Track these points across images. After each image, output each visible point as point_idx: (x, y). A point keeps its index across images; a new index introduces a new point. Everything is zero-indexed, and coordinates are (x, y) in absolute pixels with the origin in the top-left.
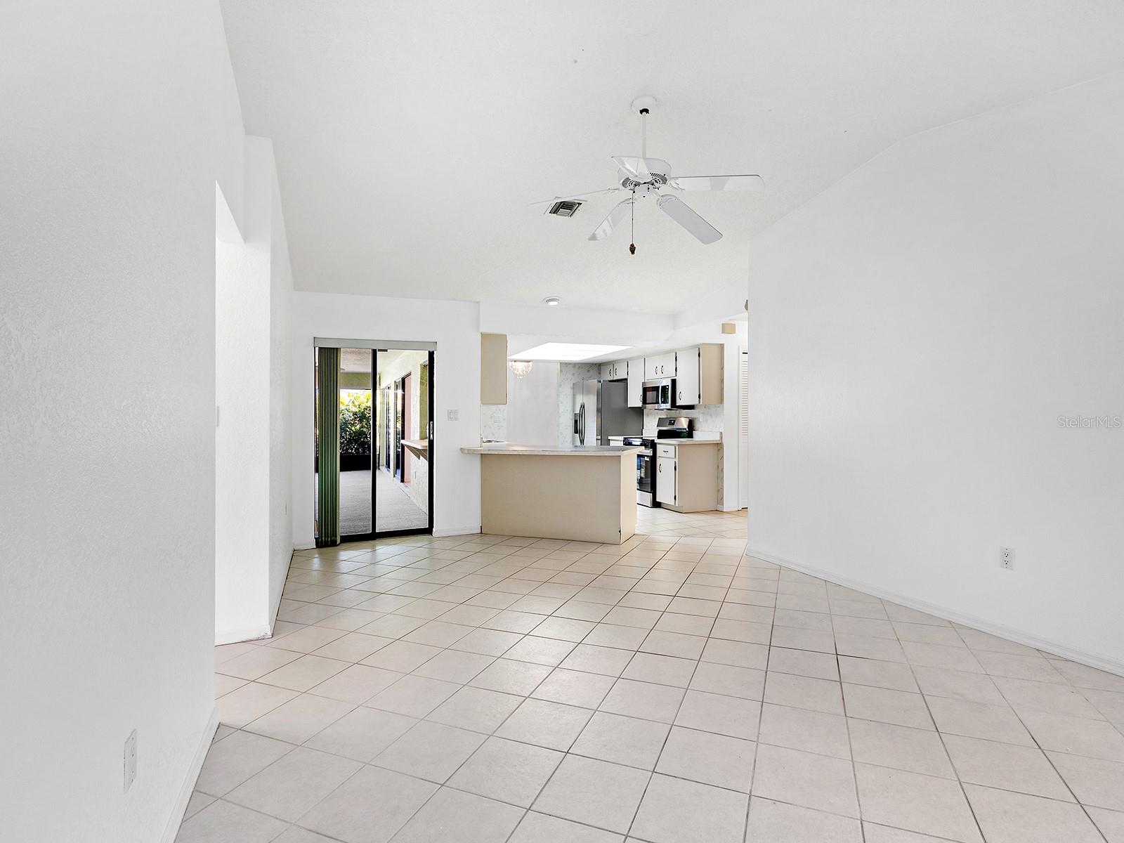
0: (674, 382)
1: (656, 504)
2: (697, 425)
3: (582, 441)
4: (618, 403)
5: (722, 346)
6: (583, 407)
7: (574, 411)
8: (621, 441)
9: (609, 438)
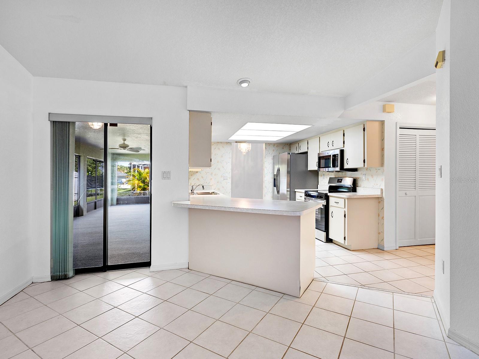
0: (342, 152)
1: (329, 240)
2: (360, 183)
3: (278, 192)
4: (301, 168)
5: (382, 123)
6: (279, 170)
7: (273, 172)
8: (303, 193)
9: (296, 190)
